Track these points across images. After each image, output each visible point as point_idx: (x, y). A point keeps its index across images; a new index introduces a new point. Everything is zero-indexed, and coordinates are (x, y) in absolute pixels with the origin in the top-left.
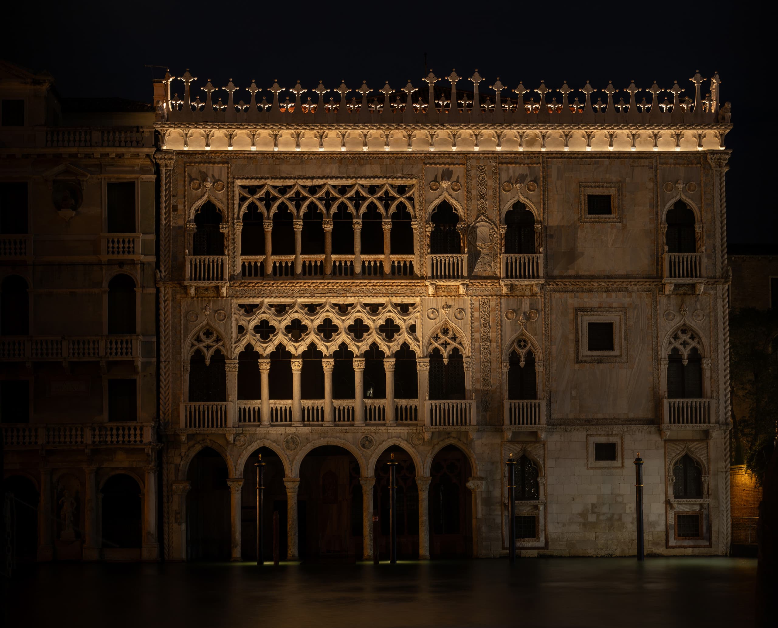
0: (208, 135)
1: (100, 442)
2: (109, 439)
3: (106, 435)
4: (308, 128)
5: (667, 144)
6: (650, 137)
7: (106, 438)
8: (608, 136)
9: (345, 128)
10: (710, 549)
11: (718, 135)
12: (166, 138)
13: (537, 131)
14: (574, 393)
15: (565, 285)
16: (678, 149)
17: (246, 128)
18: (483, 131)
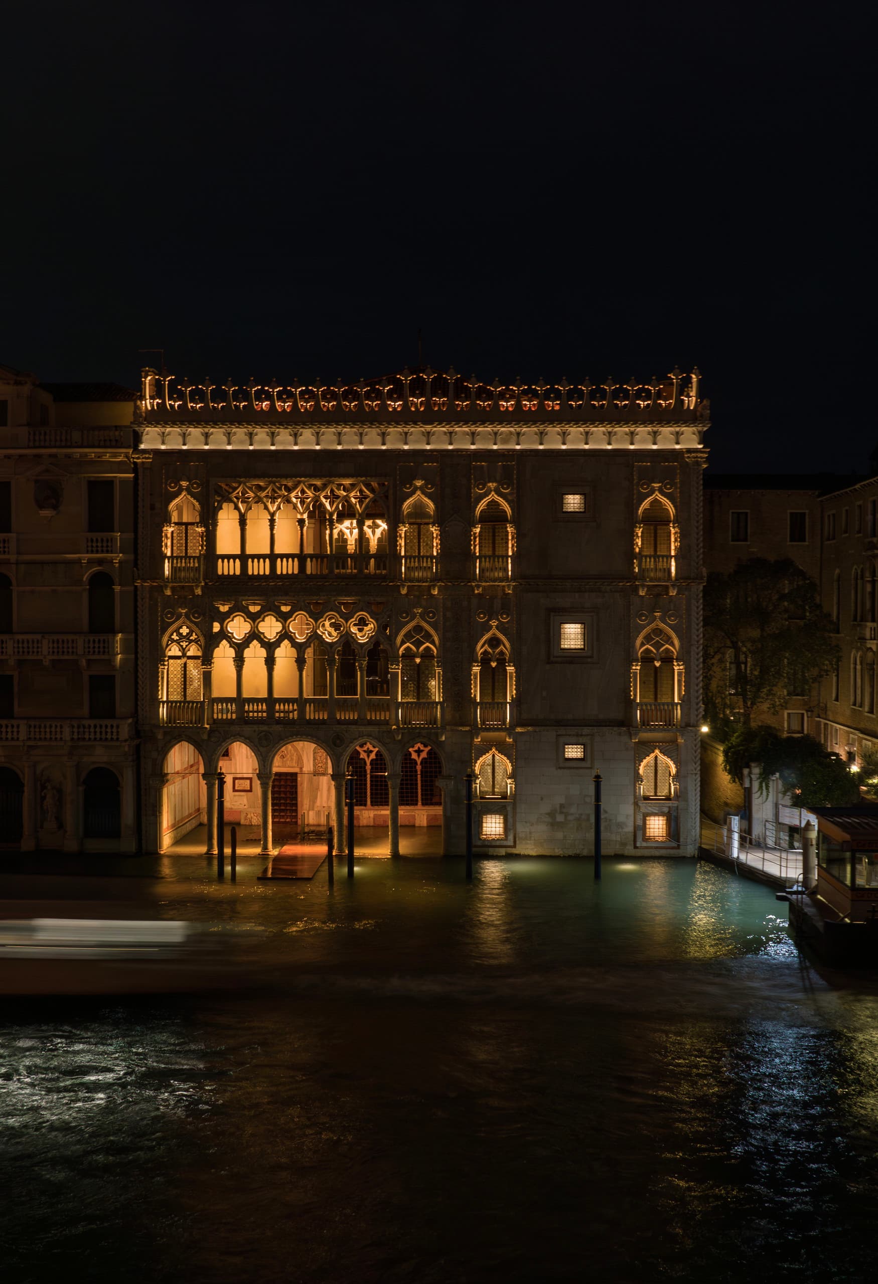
0: (184, 434)
1: (79, 739)
2: (87, 736)
3: (84, 732)
4: (282, 427)
5: (644, 441)
6: (627, 434)
7: (84, 734)
8: (584, 434)
9: (319, 427)
10: (678, 850)
11: (696, 432)
12: (144, 438)
13: (512, 429)
14: (544, 694)
15: (538, 585)
16: (655, 447)
17: (221, 428)
18: (457, 429)
